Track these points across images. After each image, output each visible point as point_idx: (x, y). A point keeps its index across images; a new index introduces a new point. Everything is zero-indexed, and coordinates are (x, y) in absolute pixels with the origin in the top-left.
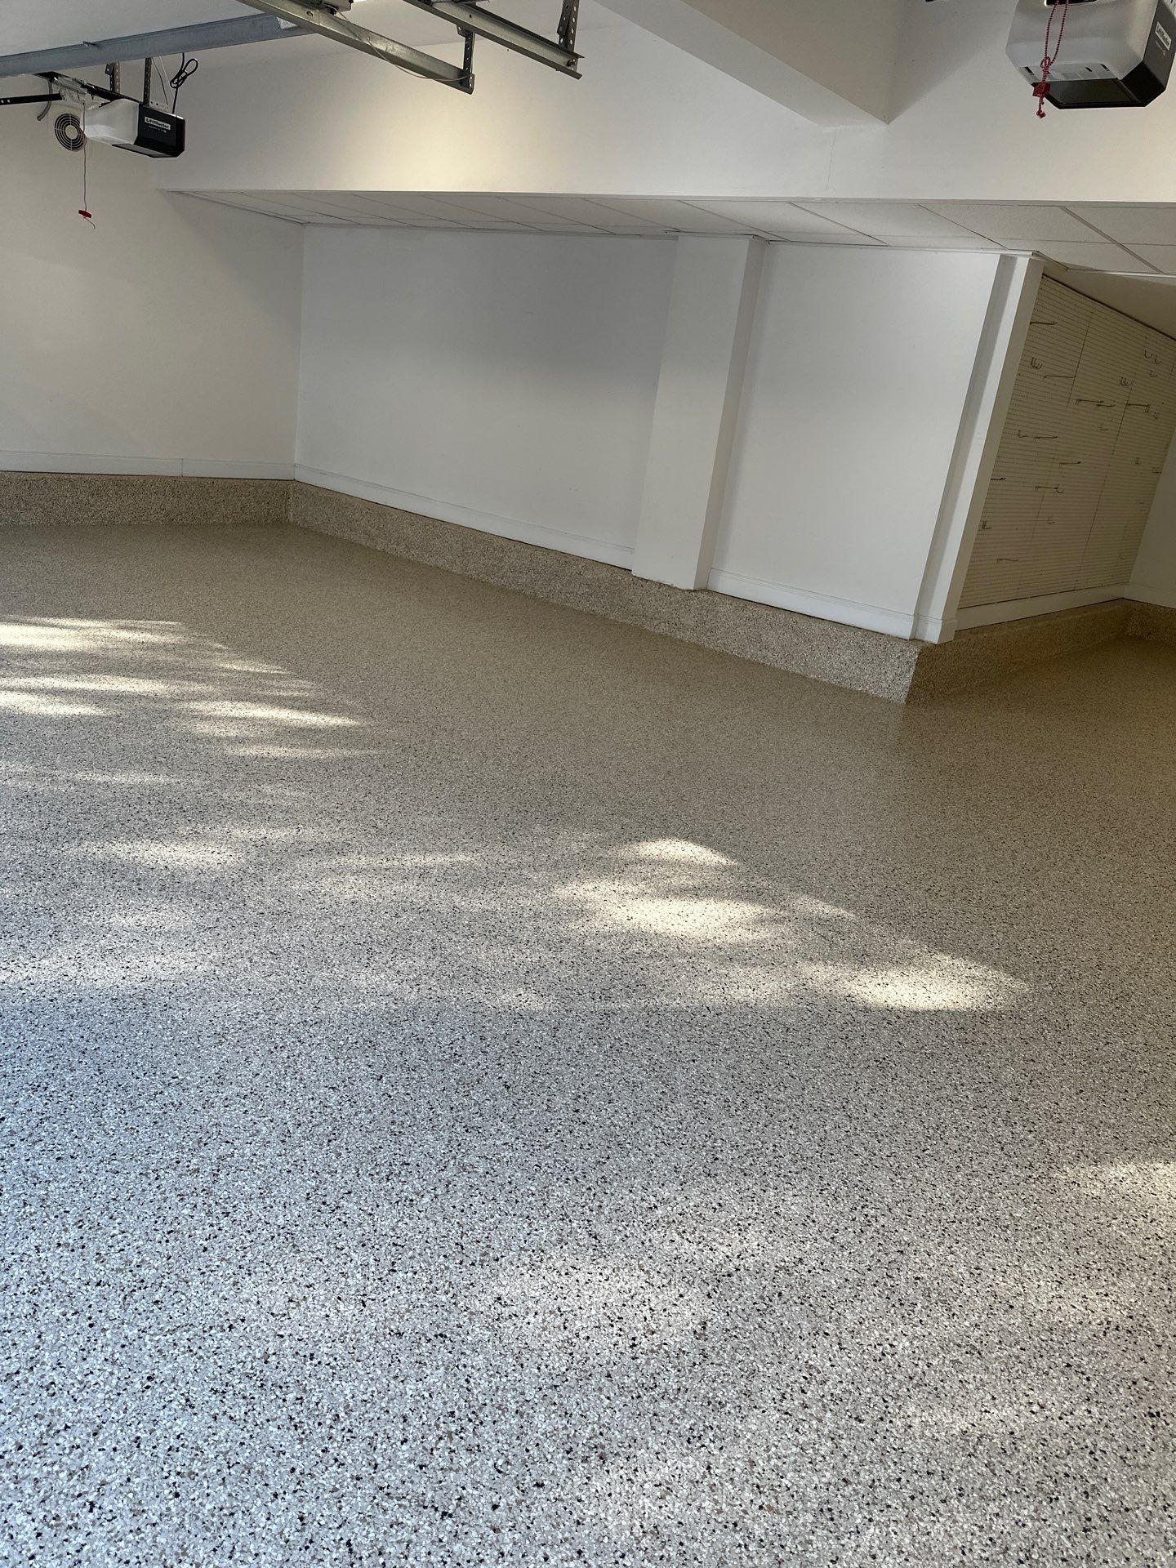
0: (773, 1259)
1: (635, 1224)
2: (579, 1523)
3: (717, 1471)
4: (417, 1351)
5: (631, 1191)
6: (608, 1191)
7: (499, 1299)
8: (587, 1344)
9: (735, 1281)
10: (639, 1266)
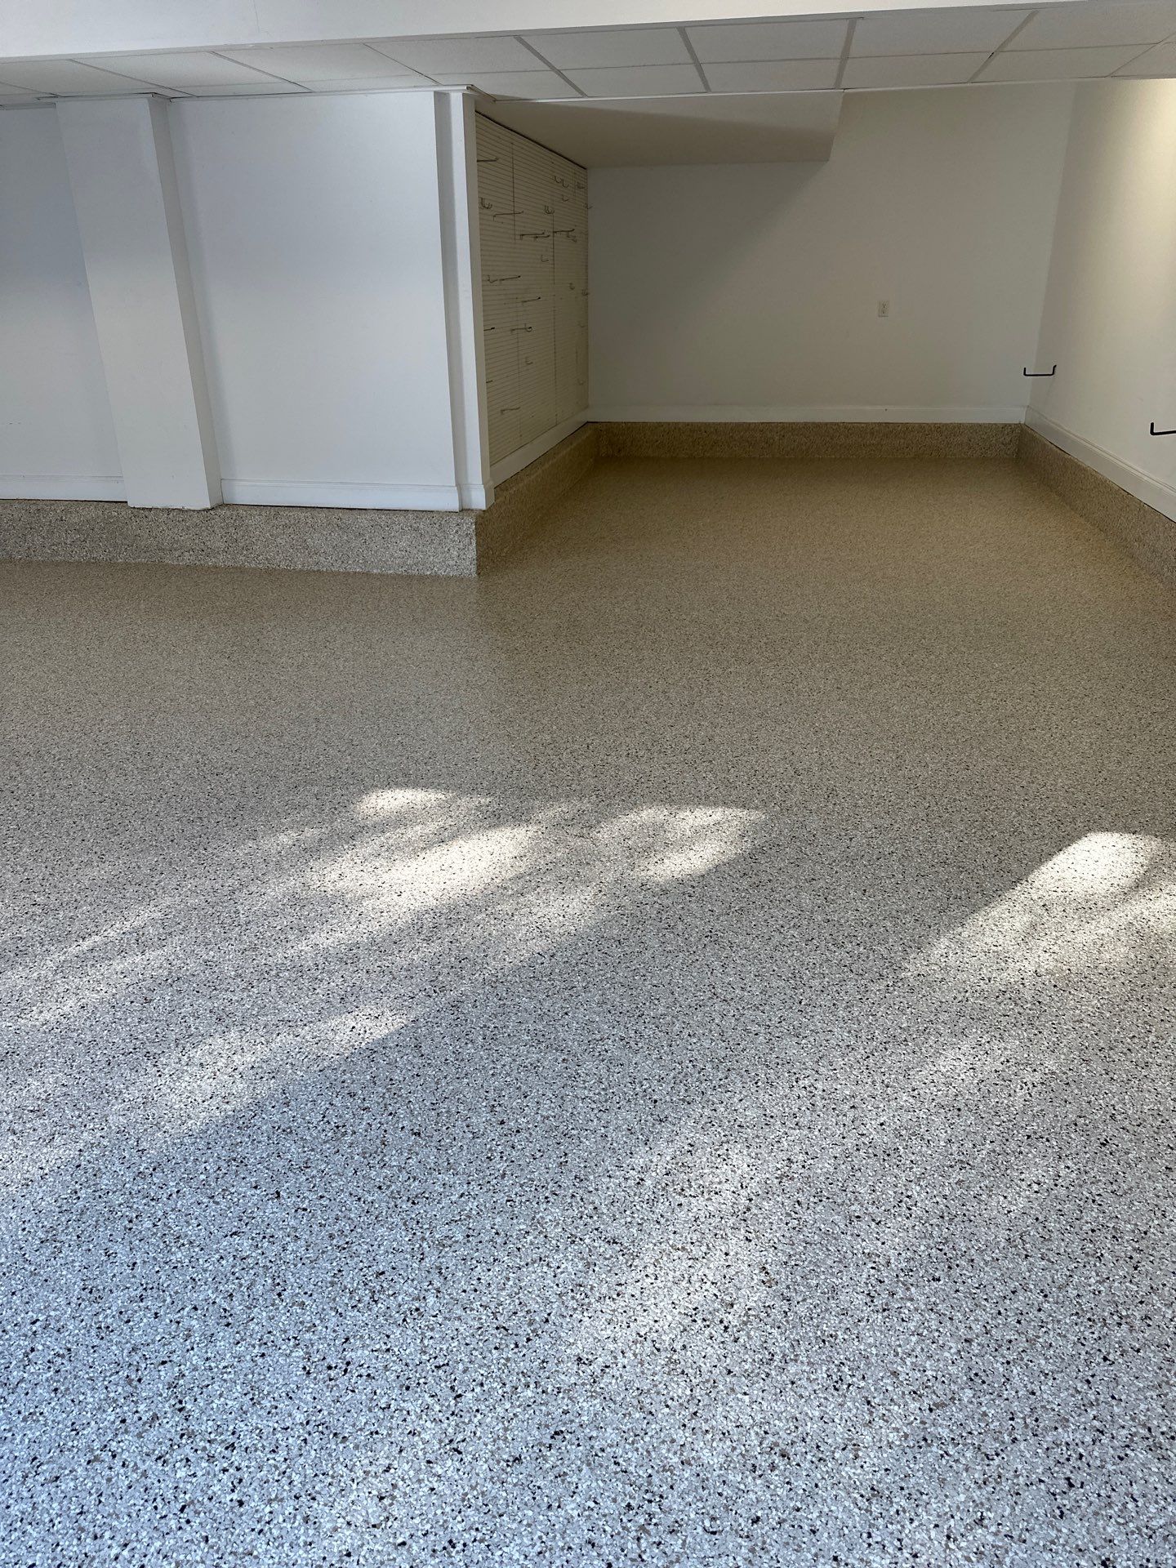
0: (769, 1172)
1: (638, 1208)
2: (814, 1532)
3: (877, 1400)
4: (548, 1465)
5: (610, 1177)
6: (591, 1189)
7: (580, 1359)
8: (689, 1353)
9: (756, 1212)
10: (672, 1247)
